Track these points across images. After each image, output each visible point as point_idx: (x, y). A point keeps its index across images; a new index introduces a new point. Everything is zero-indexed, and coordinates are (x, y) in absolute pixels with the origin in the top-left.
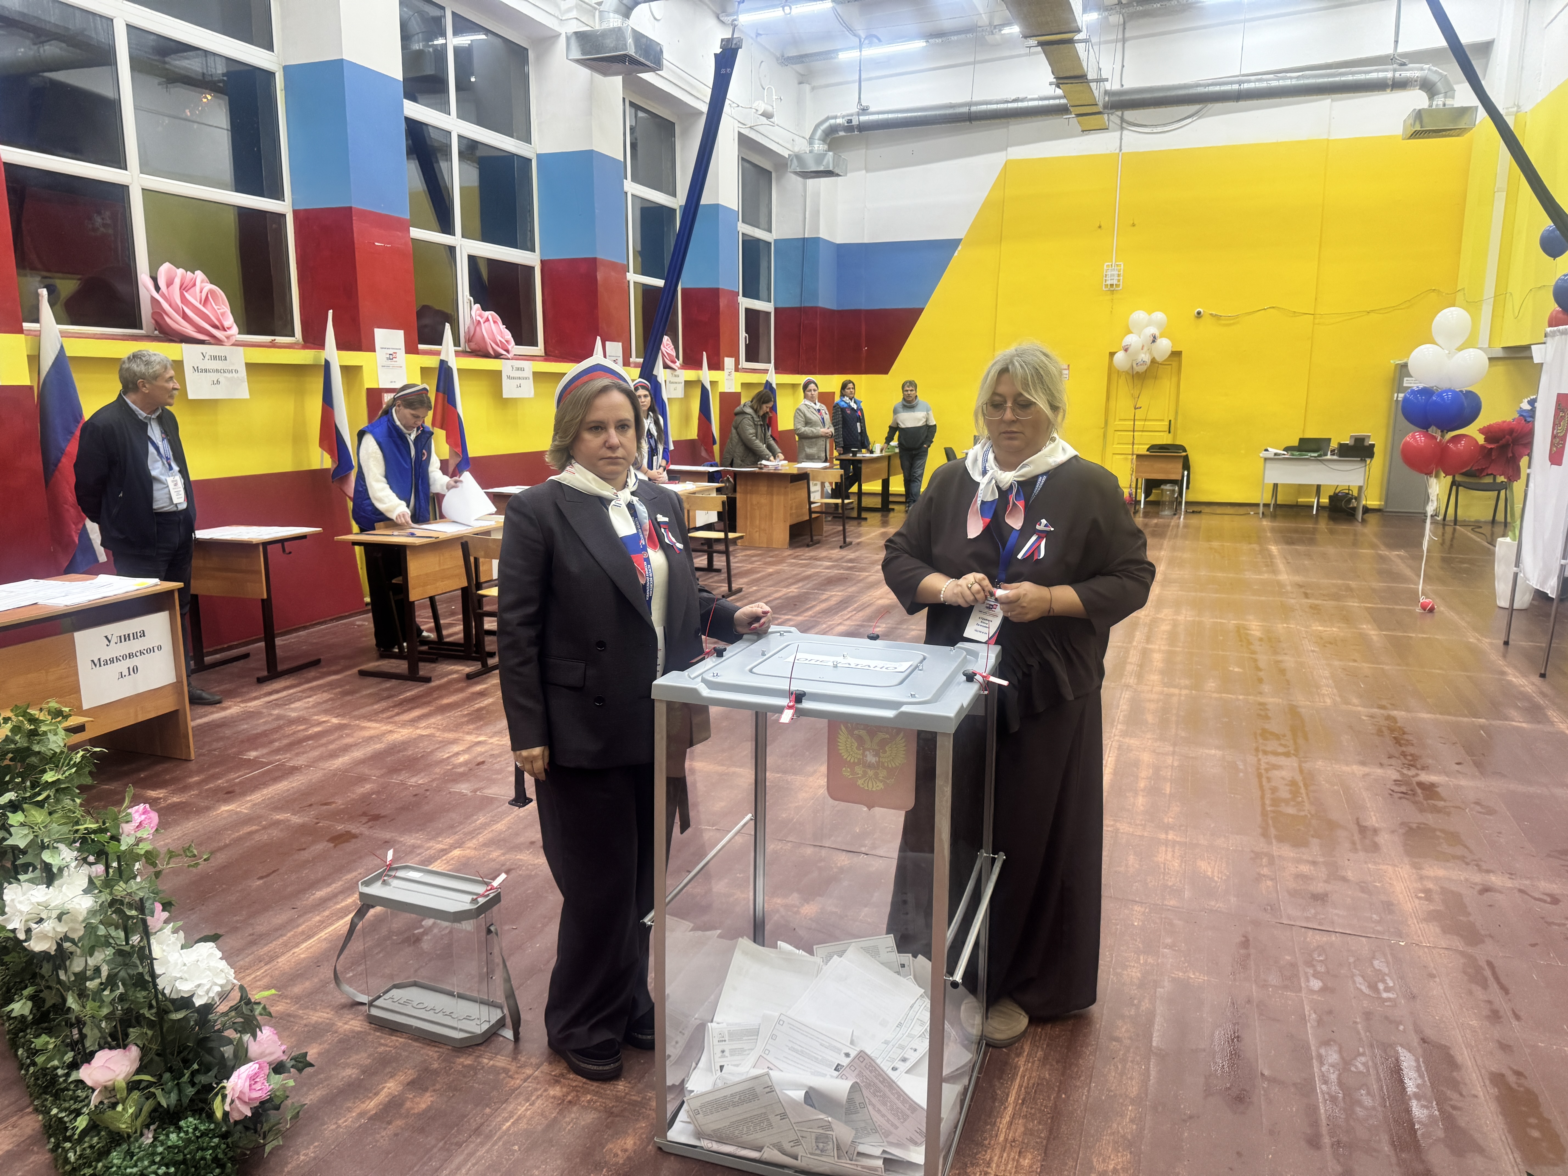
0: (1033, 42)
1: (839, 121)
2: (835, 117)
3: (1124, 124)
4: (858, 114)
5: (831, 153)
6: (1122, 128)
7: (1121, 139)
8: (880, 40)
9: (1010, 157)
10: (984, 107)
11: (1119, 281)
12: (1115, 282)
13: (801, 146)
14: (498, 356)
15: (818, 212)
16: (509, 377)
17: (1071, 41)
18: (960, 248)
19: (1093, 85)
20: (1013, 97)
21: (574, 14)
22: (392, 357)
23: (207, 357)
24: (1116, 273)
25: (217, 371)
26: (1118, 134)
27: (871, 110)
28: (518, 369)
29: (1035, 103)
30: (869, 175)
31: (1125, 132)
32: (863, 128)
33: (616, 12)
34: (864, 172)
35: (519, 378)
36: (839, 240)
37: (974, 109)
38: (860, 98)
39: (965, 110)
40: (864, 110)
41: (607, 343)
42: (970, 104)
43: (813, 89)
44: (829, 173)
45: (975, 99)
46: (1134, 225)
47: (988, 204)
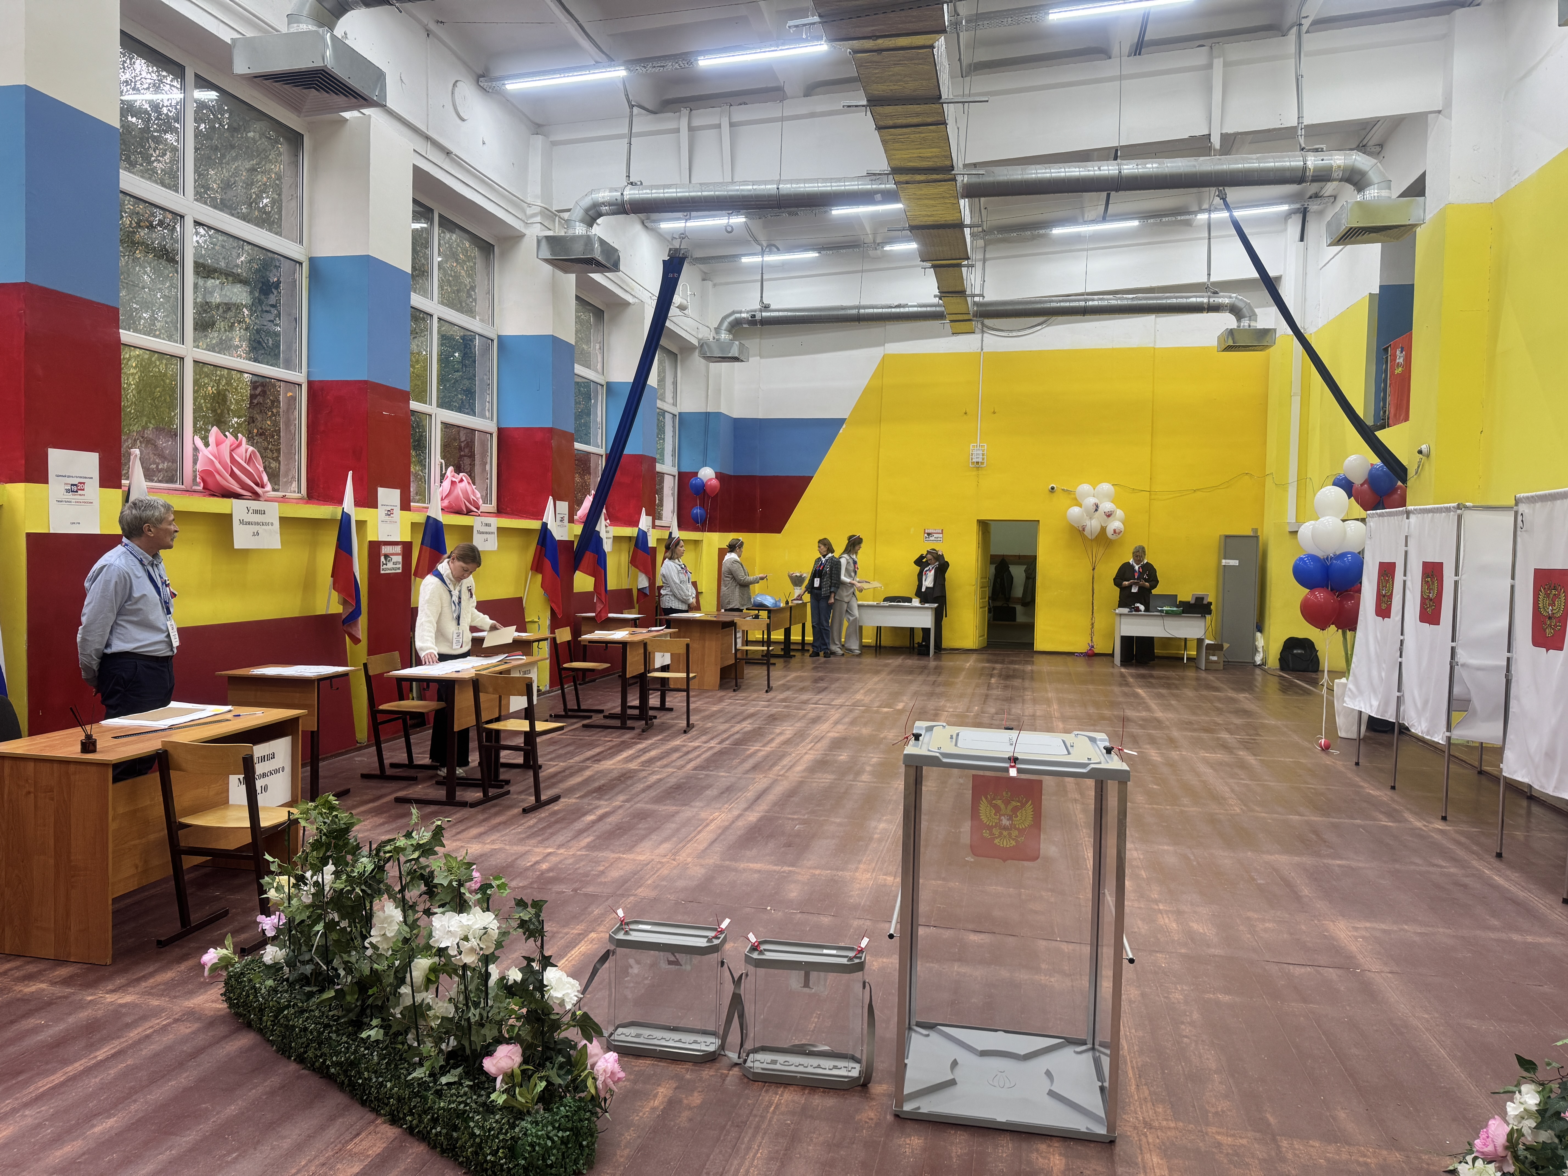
0: (929, 264)
1: (744, 315)
2: (741, 312)
3: (984, 329)
4: (761, 311)
5: (737, 343)
6: (983, 332)
7: (982, 341)
8: (778, 249)
9: (887, 352)
10: (871, 311)
11: (983, 459)
12: (980, 460)
13: (707, 334)
14: (469, 512)
15: (720, 390)
16: (479, 532)
17: (960, 266)
18: (844, 426)
19: (969, 299)
20: (896, 304)
21: (538, 219)
22: (389, 513)
23: (251, 511)
24: (981, 452)
25: (258, 524)
26: (980, 336)
27: (772, 307)
28: (486, 525)
29: (915, 309)
30: (763, 360)
31: (985, 335)
32: (765, 322)
33: (582, 221)
34: (758, 358)
35: (487, 533)
36: (736, 415)
37: (862, 311)
38: (762, 297)
39: (855, 312)
40: (766, 307)
41: (557, 502)
42: (859, 307)
43: (715, 285)
44: (736, 359)
45: (863, 303)
46: (994, 413)
47: (867, 391)
